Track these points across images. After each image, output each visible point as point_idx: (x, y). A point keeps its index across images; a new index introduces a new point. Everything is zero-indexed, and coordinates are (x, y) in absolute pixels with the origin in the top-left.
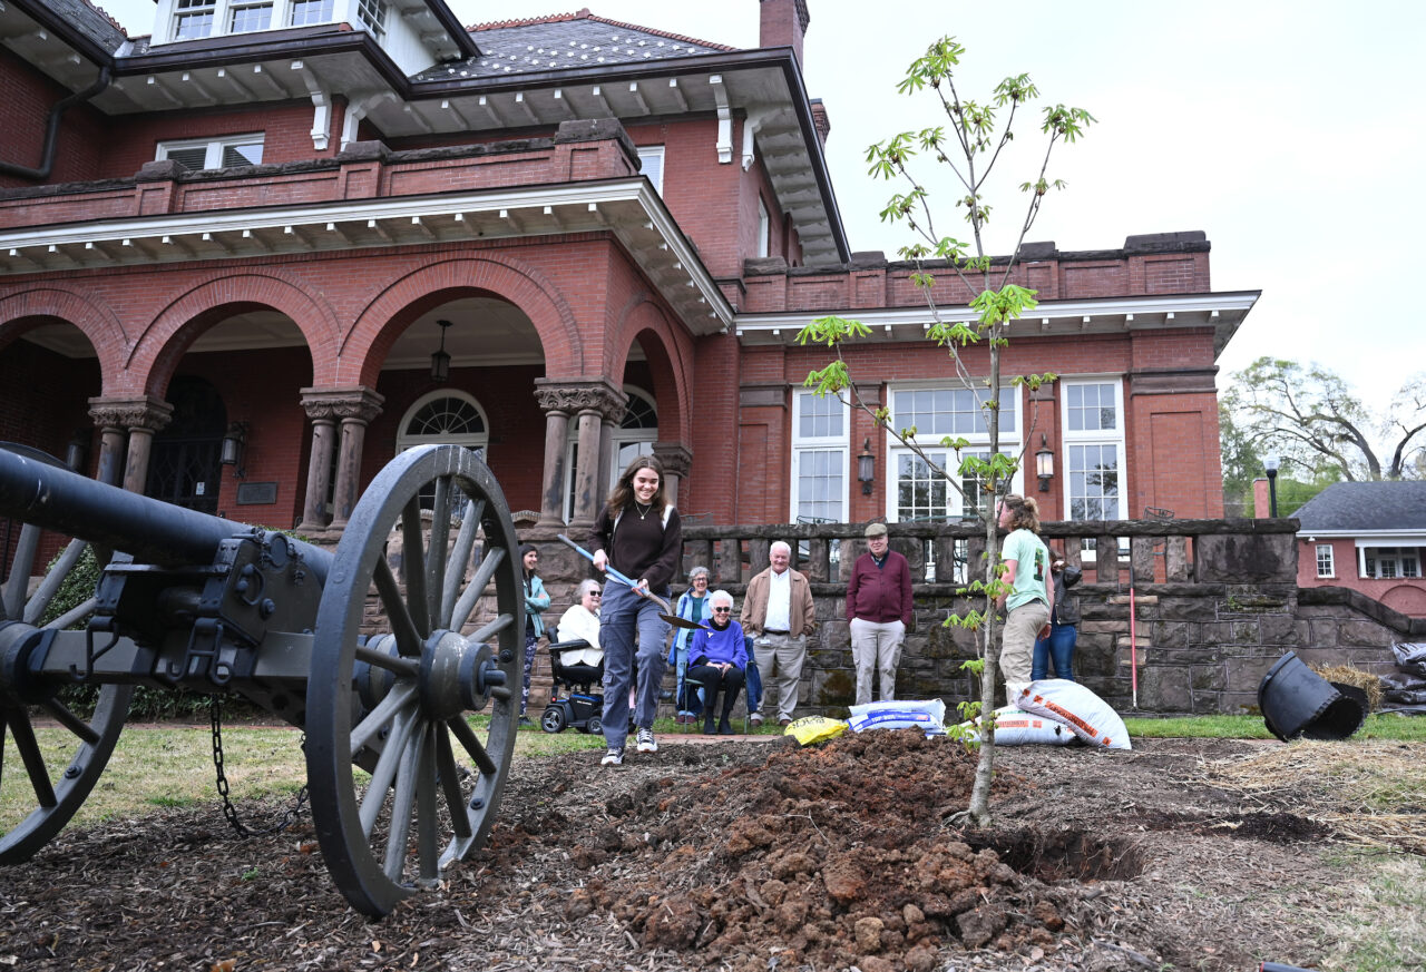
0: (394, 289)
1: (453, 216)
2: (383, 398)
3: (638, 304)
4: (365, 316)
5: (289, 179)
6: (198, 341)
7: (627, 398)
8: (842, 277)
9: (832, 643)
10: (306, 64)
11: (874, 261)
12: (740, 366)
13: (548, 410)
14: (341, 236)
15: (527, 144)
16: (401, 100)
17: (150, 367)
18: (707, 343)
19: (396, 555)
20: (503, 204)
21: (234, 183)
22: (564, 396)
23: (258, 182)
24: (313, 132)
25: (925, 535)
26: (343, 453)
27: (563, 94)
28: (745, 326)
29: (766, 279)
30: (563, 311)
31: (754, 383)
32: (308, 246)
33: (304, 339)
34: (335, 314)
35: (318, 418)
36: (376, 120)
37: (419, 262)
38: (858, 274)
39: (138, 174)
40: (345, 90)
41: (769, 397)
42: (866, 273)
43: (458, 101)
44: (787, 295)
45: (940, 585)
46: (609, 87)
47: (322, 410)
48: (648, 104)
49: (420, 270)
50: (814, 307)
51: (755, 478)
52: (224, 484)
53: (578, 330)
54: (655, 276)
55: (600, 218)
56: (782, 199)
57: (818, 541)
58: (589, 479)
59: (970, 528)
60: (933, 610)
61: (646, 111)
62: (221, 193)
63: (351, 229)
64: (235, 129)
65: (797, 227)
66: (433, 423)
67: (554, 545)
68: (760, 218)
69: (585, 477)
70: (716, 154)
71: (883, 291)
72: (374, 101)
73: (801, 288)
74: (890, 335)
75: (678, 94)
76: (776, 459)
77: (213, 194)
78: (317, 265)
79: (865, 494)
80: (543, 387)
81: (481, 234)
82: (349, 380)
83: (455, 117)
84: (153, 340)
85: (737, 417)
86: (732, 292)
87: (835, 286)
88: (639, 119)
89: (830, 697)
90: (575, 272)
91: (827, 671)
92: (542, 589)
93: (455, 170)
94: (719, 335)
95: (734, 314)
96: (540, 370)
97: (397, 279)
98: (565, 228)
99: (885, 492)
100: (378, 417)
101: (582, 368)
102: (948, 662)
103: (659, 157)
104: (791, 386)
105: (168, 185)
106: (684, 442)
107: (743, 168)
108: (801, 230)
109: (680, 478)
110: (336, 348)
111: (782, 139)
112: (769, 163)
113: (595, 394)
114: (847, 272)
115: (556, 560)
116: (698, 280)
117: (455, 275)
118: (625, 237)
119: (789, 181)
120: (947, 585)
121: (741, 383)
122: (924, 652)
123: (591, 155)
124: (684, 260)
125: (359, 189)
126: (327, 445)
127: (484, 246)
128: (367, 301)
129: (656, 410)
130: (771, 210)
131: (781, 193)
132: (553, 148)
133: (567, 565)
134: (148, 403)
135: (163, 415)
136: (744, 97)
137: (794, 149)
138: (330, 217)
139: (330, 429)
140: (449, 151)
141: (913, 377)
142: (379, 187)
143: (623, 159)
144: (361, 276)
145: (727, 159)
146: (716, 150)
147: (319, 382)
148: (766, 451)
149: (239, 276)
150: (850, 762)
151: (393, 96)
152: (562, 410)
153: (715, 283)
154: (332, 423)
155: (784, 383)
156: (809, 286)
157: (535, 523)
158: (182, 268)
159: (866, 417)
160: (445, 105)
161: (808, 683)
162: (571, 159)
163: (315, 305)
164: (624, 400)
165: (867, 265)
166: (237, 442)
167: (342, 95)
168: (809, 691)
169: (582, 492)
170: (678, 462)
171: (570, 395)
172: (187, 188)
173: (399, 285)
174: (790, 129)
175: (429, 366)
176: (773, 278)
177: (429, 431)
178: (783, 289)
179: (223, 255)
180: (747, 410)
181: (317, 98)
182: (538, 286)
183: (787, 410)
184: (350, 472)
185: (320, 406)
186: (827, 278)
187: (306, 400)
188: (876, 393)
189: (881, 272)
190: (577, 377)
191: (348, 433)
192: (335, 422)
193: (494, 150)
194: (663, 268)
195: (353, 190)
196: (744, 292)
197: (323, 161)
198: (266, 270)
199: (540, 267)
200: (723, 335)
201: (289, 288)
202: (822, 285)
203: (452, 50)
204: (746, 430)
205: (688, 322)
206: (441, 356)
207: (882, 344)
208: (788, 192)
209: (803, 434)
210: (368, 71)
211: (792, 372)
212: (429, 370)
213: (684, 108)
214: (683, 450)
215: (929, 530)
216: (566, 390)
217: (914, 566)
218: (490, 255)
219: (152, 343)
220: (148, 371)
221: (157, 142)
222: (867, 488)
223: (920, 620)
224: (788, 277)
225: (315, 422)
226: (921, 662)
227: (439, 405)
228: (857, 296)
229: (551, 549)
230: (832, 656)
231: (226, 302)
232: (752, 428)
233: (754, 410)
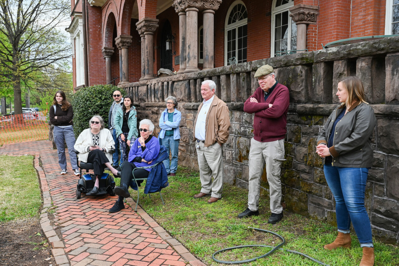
2: (159, 21)
13: (178, 13)
35: (140, 34)
66: (234, 18)
82: (143, 16)
84: (121, 14)
110: (140, 3)
135: (130, 41)
147: (140, 19)
169: (187, 54)
191: (145, 39)
214: (304, 8)
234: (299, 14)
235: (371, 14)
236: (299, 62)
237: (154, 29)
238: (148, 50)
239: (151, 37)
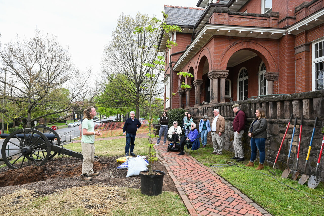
3: (233, 46)
17: (187, 80)
18: (281, 40)
28: (290, 30)
29: (300, 11)
30: (210, 57)
31: (297, 46)
32: (193, 55)
37: (200, 53)
41: (301, 49)
44: (306, 14)
51: (300, 76)
53: (211, 60)
55: (209, 34)
58: (214, 93)
73: (311, 9)
78: (195, 58)
80: (209, 74)
85: (294, 58)
90: (211, 47)
95: (285, 29)
97: (199, 56)
98: (210, 38)
101: (212, 69)
106: (272, 71)
109: (273, 81)
110: (195, 72)
117: (203, 54)
121: (294, 48)
123: (212, 18)
128: (197, 63)
148: (302, 66)
149: (191, 62)
155: (305, 44)
156: (314, 7)
162: (211, 21)
163: (194, 65)
173: (199, 58)
176: (302, 10)
178: (305, 12)
179: (189, 59)
180: (297, 55)
182: (208, 52)
187: (194, 84)
191: (197, 88)
194: (239, 34)
196: (295, 18)
200: (284, 36)
202: (317, 5)
205: (271, 38)
209: (316, 57)
211: (309, 39)
218: (205, 48)
224: (306, 8)
227: (243, 71)
231: (190, 68)
232: (298, 61)
233: (298, 55)
234: (268, 76)
235: (304, 76)
236: (247, 103)
237: (201, 84)
239: (199, 87)
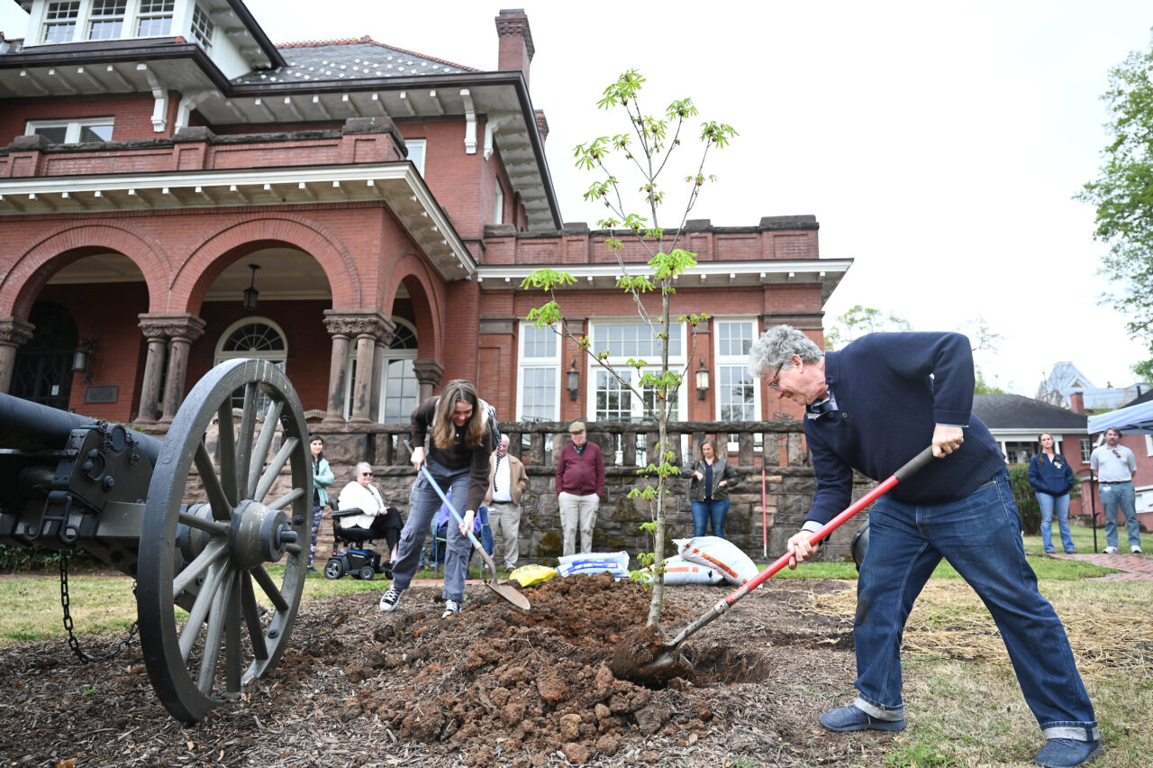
0: (215, 240)
1: (262, 186)
2: (204, 323)
3: (404, 256)
4: (192, 259)
5: (133, 153)
6: (56, 275)
7: (395, 326)
8: (557, 240)
9: (546, 510)
10: (149, 67)
11: (580, 229)
12: (480, 304)
13: (333, 334)
14: (174, 198)
15: (321, 134)
16: (223, 97)
17: (16, 295)
18: (455, 286)
19: (212, 443)
20: (302, 179)
21: (88, 155)
22: (346, 324)
23: (108, 154)
24: (153, 118)
25: (615, 431)
26: (172, 364)
27: (349, 98)
28: (484, 274)
29: (500, 240)
30: (347, 260)
31: (491, 317)
32: (147, 205)
33: (142, 276)
34: (167, 258)
35: (152, 337)
36: (203, 111)
37: (235, 220)
38: (569, 238)
39: (10, 145)
40: (180, 87)
41: (501, 327)
42: (574, 238)
43: (268, 100)
44: (516, 252)
45: (626, 468)
46: (385, 94)
47: (156, 331)
48: (414, 108)
49: (235, 226)
50: (536, 262)
51: (491, 388)
52: (75, 387)
53: (358, 275)
54: (417, 235)
55: (376, 191)
56: (513, 181)
57: (537, 434)
58: (364, 387)
59: (648, 426)
60: (620, 485)
61: (412, 113)
62: (78, 162)
63: (182, 193)
64: (90, 113)
65: (524, 203)
66: (244, 342)
67: (337, 437)
68: (497, 195)
69: (361, 385)
70: (464, 147)
71: (586, 251)
72: (203, 97)
73: (526, 247)
74: (591, 284)
75: (437, 102)
76: (506, 373)
77: (71, 162)
78: (154, 219)
79: (571, 400)
80: (330, 316)
81: (284, 200)
82: (177, 308)
83: (266, 112)
84: (19, 274)
85: (477, 342)
86: (475, 249)
87: (551, 247)
88: (407, 119)
89: (544, 551)
90: (356, 231)
91: (542, 532)
92: (328, 468)
93: (265, 151)
94: (465, 281)
95: (477, 265)
96: (329, 304)
97: (217, 232)
98: (349, 198)
99: (586, 399)
100: (201, 337)
101: (361, 303)
102: (631, 525)
103: (421, 147)
104: (518, 320)
105: (35, 155)
106: (437, 360)
107: (485, 158)
108: (527, 205)
109: (434, 386)
110: (168, 284)
111: (514, 138)
112: (504, 155)
113: (371, 323)
114: (560, 237)
115: (338, 448)
116: (449, 239)
117: (264, 231)
118: (395, 206)
119: (518, 169)
120: (631, 468)
121: (481, 317)
122: (614, 517)
123: (370, 144)
124: (439, 224)
125: (189, 163)
126: (160, 358)
127: (286, 209)
128: (193, 248)
129: (416, 336)
130: (505, 190)
131: (513, 177)
132: (341, 138)
133: (346, 451)
134: (14, 323)
135: (26, 333)
136: (485, 106)
137: (522, 146)
138: (166, 184)
139: (162, 346)
140: (260, 137)
141: (608, 314)
142: (205, 162)
143: (394, 148)
144: (190, 229)
145: (472, 151)
146: (464, 144)
147: (154, 309)
148: (499, 367)
149: (91, 226)
150: (559, 599)
151: (217, 94)
152: (345, 334)
153: (462, 242)
154: (162, 341)
155: (513, 317)
156: (532, 246)
157: (322, 419)
158: (44, 219)
159: (573, 344)
160: (258, 102)
161: (528, 541)
162: (355, 146)
163: (152, 250)
164: (392, 327)
165: (575, 232)
166: (86, 354)
167: (176, 92)
168: (529, 546)
169: (359, 396)
170: (433, 375)
171: (351, 323)
172: (51, 157)
173: (219, 237)
174: (520, 131)
175: (242, 299)
176: (506, 240)
177: (240, 348)
178: (513, 248)
179: (79, 210)
180: (485, 337)
181: (157, 92)
182: (328, 241)
183: (515, 338)
184: (177, 379)
185: (154, 328)
186: (546, 241)
187: (143, 323)
188: (581, 325)
189: (586, 238)
190: (356, 310)
191: (176, 349)
192: (166, 341)
193: (295, 138)
194: (423, 230)
195: (184, 163)
196: (484, 249)
197: (161, 141)
198: (112, 223)
199: (330, 226)
200: (468, 281)
201: (131, 236)
202: (542, 246)
203: (264, 60)
204: (484, 351)
205: (442, 271)
206: (251, 291)
207: (585, 290)
208: (518, 177)
209: (528, 354)
210: (198, 75)
211: (519, 310)
212: (242, 302)
213: (441, 112)
214: (437, 366)
215: (618, 427)
216: (348, 320)
217: (607, 454)
218: (291, 216)
219: (19, 277)
220: (14, 298)
221: (27, 120)
222: (574, 396)
223: (611, 493)
224: (517, 239)
225: (149, 340)
226: (612, 524)
227: (249, 329)
228: (568, 254)
229: (335, 439)
230: (546, 520)
231: (80, 246)
232: (489, 351)
233: (491, 337)
234: (431, 371)
238: (181, 370)
